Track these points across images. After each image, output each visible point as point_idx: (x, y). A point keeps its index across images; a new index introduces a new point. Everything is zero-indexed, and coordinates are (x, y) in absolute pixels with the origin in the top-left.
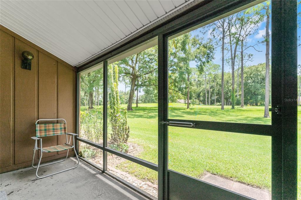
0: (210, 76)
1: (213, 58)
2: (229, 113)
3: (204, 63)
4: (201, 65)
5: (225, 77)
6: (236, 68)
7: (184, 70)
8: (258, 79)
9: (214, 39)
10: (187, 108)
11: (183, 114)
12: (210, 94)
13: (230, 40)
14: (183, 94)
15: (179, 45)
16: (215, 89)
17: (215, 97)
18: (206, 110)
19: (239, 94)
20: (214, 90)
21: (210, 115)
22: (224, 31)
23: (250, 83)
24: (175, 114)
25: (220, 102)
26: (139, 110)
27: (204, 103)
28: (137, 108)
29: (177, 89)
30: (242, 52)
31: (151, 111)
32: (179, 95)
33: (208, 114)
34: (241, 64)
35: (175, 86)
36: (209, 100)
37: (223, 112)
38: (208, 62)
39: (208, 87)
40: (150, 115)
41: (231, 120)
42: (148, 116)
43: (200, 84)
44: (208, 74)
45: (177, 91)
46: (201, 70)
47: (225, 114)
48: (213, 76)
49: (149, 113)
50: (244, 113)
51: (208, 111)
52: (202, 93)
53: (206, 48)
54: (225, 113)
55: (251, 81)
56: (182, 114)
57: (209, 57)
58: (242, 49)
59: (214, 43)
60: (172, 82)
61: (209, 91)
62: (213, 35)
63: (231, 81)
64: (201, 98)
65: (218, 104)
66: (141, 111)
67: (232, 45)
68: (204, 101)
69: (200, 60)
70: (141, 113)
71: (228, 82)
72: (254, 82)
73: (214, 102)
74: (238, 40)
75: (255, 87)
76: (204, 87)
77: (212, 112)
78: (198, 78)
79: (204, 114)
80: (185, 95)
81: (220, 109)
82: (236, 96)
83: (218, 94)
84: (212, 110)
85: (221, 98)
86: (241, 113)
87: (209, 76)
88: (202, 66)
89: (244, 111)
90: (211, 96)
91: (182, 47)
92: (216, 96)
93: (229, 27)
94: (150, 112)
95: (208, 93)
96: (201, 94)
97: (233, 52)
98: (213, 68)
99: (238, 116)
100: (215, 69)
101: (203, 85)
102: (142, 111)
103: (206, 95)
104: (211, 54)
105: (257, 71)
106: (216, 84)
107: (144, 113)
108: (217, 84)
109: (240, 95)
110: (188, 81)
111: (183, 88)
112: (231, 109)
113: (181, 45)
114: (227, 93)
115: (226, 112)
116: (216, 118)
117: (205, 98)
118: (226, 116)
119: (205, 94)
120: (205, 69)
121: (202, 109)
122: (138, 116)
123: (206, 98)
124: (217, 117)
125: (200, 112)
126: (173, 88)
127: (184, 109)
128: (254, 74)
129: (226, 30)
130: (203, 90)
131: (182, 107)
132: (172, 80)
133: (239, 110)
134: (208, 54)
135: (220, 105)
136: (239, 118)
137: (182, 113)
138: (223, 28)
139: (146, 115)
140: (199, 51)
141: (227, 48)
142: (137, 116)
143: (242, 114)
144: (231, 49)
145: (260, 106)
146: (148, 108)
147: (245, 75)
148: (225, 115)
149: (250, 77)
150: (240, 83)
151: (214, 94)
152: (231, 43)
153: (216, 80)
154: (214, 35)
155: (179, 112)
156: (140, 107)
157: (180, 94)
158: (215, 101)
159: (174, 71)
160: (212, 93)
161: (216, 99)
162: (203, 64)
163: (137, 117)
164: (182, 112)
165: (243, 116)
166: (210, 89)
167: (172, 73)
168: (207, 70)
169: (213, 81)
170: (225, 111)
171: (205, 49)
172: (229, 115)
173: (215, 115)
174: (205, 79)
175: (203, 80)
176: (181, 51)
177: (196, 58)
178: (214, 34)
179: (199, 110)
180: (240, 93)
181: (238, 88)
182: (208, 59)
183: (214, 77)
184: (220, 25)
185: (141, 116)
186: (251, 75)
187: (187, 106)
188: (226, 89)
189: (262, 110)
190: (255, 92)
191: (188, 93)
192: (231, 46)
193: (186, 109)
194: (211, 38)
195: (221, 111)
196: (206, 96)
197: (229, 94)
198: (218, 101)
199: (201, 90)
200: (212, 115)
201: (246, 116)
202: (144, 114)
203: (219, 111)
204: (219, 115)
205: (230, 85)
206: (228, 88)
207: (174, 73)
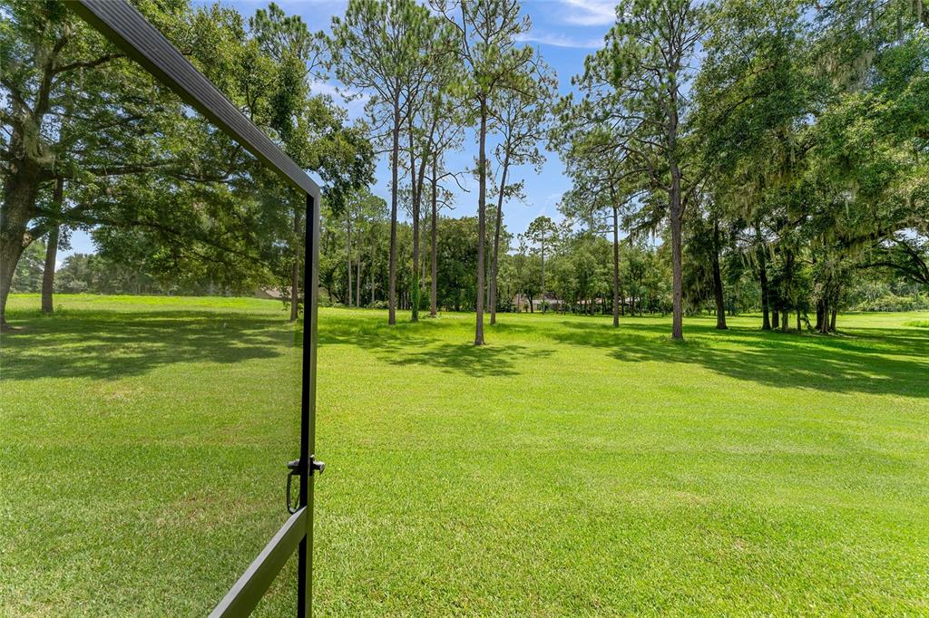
0: (361, 227)
1: (372, 180)
2: (406, 333)
3: (346, 185)
4: (336, 191)
5: (399, 235)
6: (422, 216)
7: (282, 193)
8: (461, 252)
9: (374, 127)
10: (289, 318)
11: (275, 343)
12: (360, 275)
13: (411, 145)
14: (279, 273)
15: (263, 102)
16: (374, 264)
17: (373, 286)
18: (350, 325)
19: (426, 282)
20: (370, 265)
21: (359, 343)
22: (397, 114)
23: (447, 258)
24: (241, 345)
25: (383, 300)
26: (54, 328)
27: (344, 302)
28: (47, 318)
29: (253, 254)
30: (434, 182)
31: (132, 332)
32: (262, 272)
33: (354, 340)
34: (431, 209)
35: (249, 242)
36: (358, 293)
37: (394, 333)
38: (357, 186)
39: (356, 254)
40: (118, 354)
41: (413, 357)
42: (103, 361)
43: (333, 244)
44: (356, 220)
45: (255, 261)
46: (336, 205)
47: (399, 339)
48: (369, 229)
49: (114, 344)
50: (439, 334)
51: (354, 329)
52: (337, 270)
53: (353, 144)
54: (399, 336)
55: (449, 254)
56: (270, 343)
57: (359, 171)
58: (434, 175)
59: (372, 137)
60: (235, 225)
61: (356, 267)
62: (370, 115)
63: (410, 248)
64: (337, 286)
65: (380, 303)
66: (64, 336)
67: (415, 157)
68: (344, 294)
69: (334, 174)
70: (68, 346)
71: (402, 248)
72: (453, 256)
73: (370, 298)
74: (427, 152)
75: (455, 270)
76: (344, 253)
77: (366, 332)
78: (329, 225)
79: (342, 342)
80: (285, 276)
81: (385, 321)
82: (421, 286)
83: (381, 277)
84: (366, 326)
85: (387, 288)
86: (433, 335)
87: (359, 224)
88: (341, 194)
89: (438, 326)
90: (363, 282)
91: (275, 114)
92: (375, 281)
93: (409, 111)
94: (123, 340)
95: (355, 272)
96: (336, 274)
97: (417, 177)
98: (370, 206)
99: (426, 342)
100: (374, 209)
101: (342, 248)
102: (74, 335)
103: (350, 277)
104: (367, 166)
105: (460, 232)
106: (375, 249)
107: (85, 344)
108: (379, 249)
109: (429, 284)
110: (295, 231)
111: (278, 250)
112: (411, 322)
113: (270, 107)
114: (401, 276)
115: (401, 333)
116: (378, 355)
117: (348, 284)
118: (402, 344)
119: (348, 274)
120: (348, 204)
121: (339, 322)
122: (34, 368)
123: (350, 285)
124: (379, 349)
125: (330, 332)
126: (240, 245)
127: (281, 322)
128: (454, 239)
129: (402, 114)
130: (342, 263)
131: (274, 315)
132: (237, 219)
133: (428, 323)
134: (357, 164)
135: (385, 307)
136: (431, 351)
137: (269, 339)
138: (396, 106)
139: (94, 354)
140: (331, 145)
141: (403, 163)
142: (22, 369)
143: (436, 337)
144: (413, 166)
145: (463, 311)
146: (114, 319)
147: (438, 239)
148: (399, 341)
149: (448, 245)
150: (429, 254)
151: (370, 275)
152: (412, 153)
153: (375, 238)
154: (372, 116)
155: (261, 334)
156: (65, 313)
157: (266, 270)
158: (373, 297)
159: (243, 187)
160: (366, 273)
161: (375, 290)
162: (344, 190)
163: (20, 377)
164: (271, 336)
165: (437, 343)
166: (361, 261)
167: (235, 194)
168: (354, 209)
169: (369, 239)
170: (397, 328)
171: (350, 148)
172: (408, 342)
173: (374, 343)
174: (349, 231)
175: (343, 234)
176: (272, 126)
177: (322, 164)
178: (375, 112)
179: (328, 328)
180: (429, 279)
181: (424, 268)
182: (358, 177)
183: (372, 231)
184: (389, 95)
185: (54, 368)
186: (450, 240)
187: (289, 311)
188: (398, 267)
189: (471, 325)
190: (455, 279)
191: (294, 270)
192: (413, 161)
193: (288, 321)
194: (365, 120)
195: (389, 330)
196: (348, 281)
197: (406, 279)
198: (380, 296)
199: (336, 261)
200: (366, 344)
201: (442, 343)
202: (84, 350)
203: (384, 329)
204: (384, 343)
205: (407, 256)
206: (404, 264)
207: (245, 197)
